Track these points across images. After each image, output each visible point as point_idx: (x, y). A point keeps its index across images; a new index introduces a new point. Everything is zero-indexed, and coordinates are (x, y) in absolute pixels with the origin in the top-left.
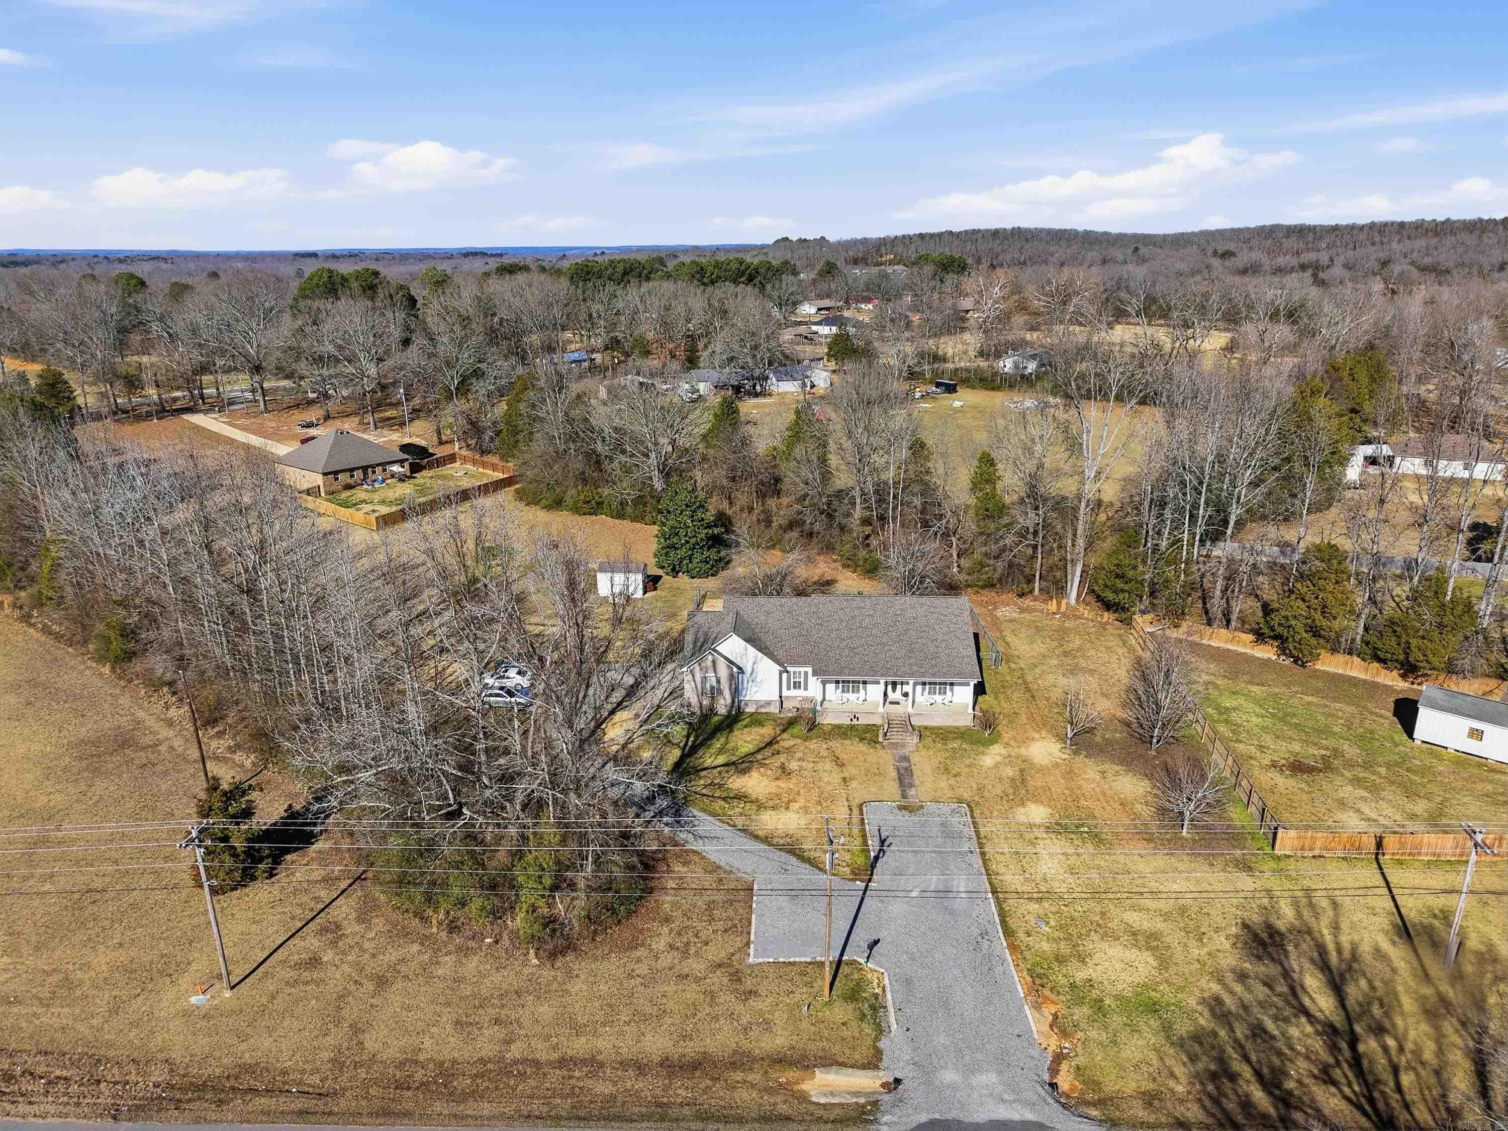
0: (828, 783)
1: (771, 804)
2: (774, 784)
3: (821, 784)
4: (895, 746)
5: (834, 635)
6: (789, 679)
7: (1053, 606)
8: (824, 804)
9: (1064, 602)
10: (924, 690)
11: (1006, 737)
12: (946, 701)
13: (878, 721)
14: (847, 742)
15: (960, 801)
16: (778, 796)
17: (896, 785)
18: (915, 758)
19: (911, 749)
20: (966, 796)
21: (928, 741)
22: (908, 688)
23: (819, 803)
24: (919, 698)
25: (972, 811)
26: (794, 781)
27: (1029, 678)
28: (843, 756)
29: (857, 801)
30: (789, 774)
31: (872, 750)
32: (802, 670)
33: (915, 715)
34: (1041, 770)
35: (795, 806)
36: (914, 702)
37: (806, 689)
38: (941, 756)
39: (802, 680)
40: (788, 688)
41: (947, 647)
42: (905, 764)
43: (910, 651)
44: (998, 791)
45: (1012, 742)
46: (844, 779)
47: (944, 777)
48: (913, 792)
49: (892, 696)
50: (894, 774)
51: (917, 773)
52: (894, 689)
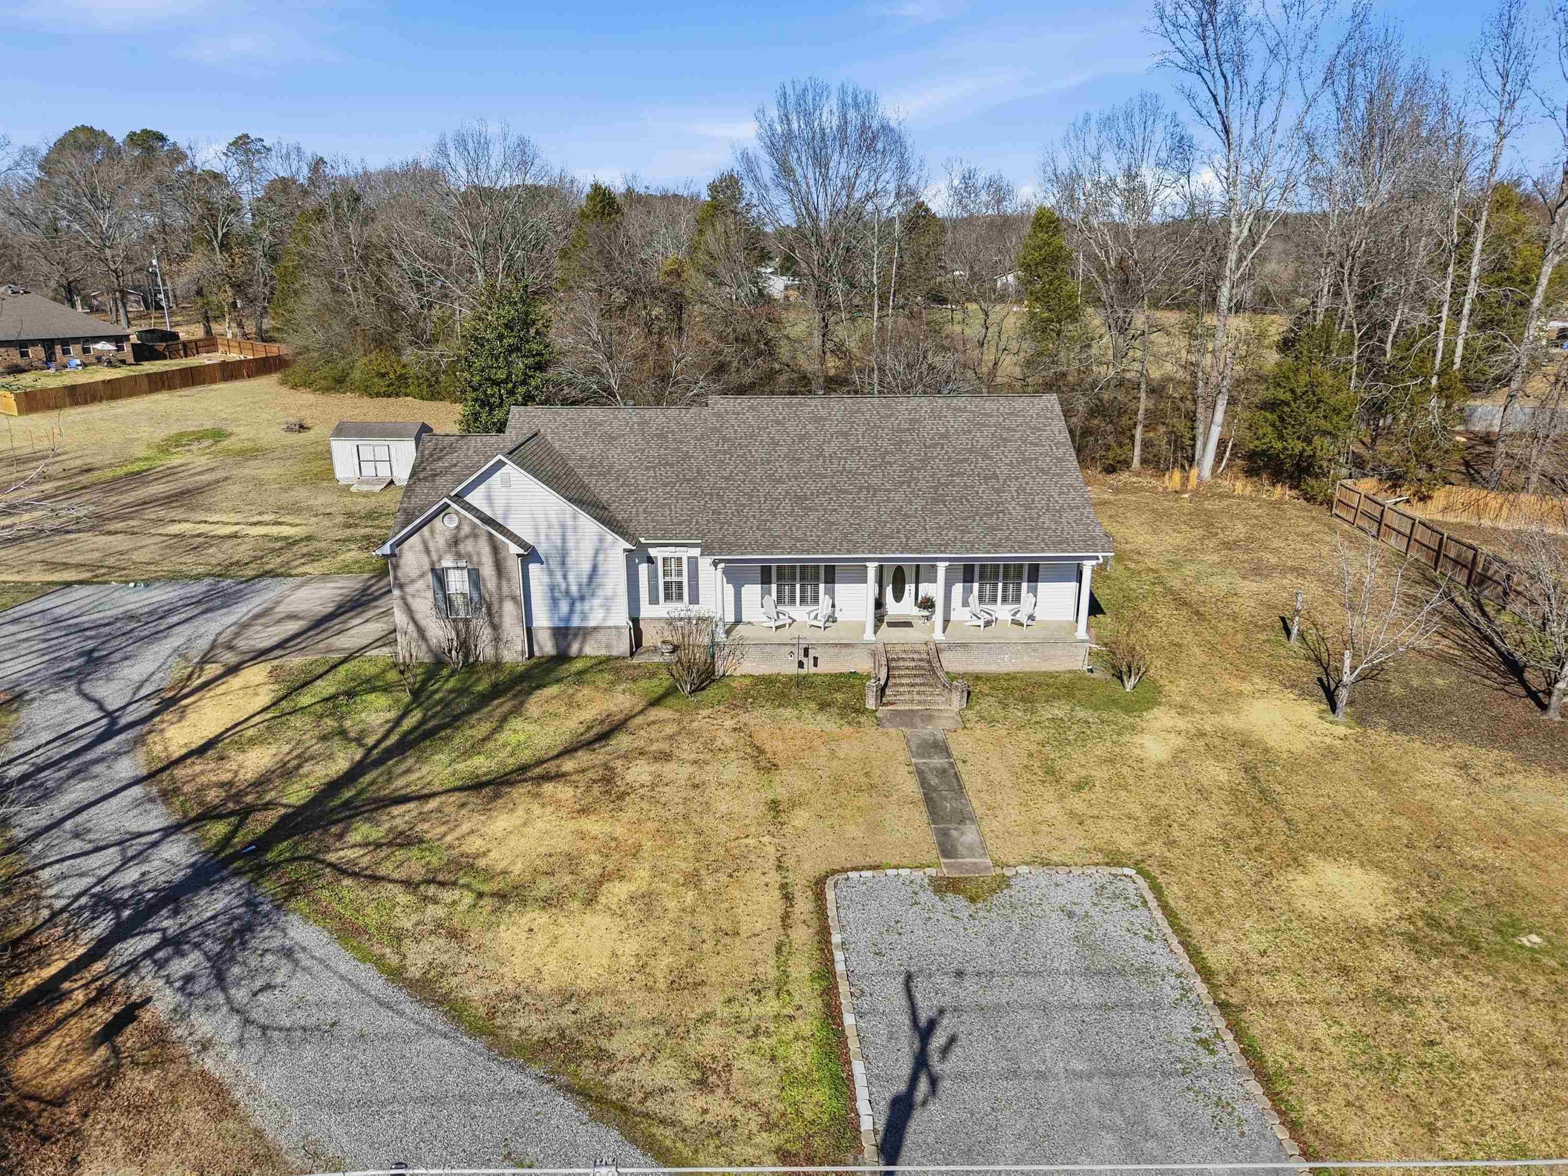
0: (728, 817)
1: (544, 886)
2: (571, 825)
3: (708, 822)
4: (906, 717)
5: (758, 473)
6: (653, 577)
7: (1174, 479)
8: (709, 883)
9: (1194, 472)
10: (967, 592)
11: (1176, 689)
12: (1019, 617)
13: (861, 664)
14: (788, 713)
15: (1114, 859)
16: (572, 861)
17: (920, 816)
18: (961, 745)
19: (949, 724)
20: (1126, 843)
21: (988, 705)
22: (933, 590)
23: (693, 879)
24: (959, 614)
25: (1157, 889)
26: (630, 814)
27: (1177, 584)
28: (774, 745)
29: (811, 868)
30: (621, 796)
31: (848, 729)
32: (685, 554)
33: (952, 646)
34: (1295, 764)
35: (617, 892)
36: (946, 621)
37: (694, 599)
38: (1028, 740)
39: (685, 579)
40: (654, 600)
41: (1021, 490)
42: (938, 761)
43: (935, 501)
44: (1207, 825)
45: (1194, 702)
46: (774, 805)
47: (1050, 794)
48: (968, 836)
49: (893, 608)
50: (912, 787)
51: (971, 780)
52: (898, 596)
